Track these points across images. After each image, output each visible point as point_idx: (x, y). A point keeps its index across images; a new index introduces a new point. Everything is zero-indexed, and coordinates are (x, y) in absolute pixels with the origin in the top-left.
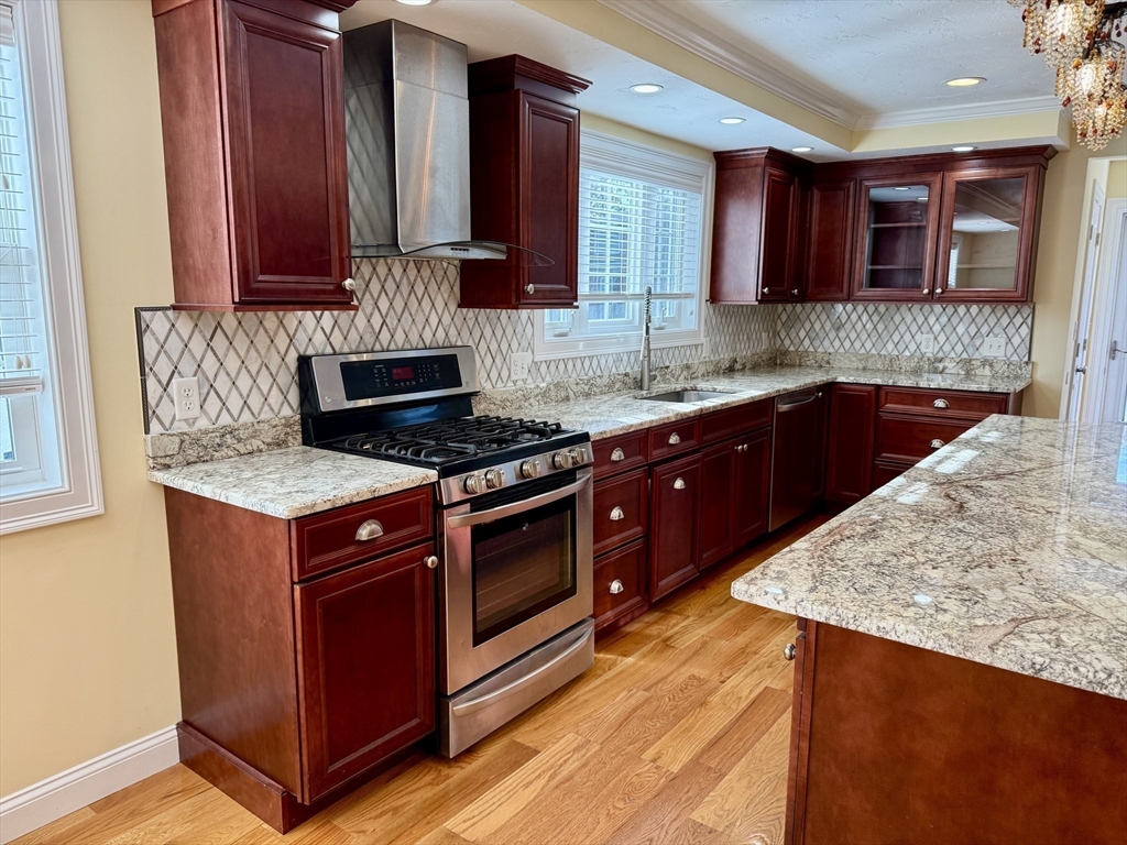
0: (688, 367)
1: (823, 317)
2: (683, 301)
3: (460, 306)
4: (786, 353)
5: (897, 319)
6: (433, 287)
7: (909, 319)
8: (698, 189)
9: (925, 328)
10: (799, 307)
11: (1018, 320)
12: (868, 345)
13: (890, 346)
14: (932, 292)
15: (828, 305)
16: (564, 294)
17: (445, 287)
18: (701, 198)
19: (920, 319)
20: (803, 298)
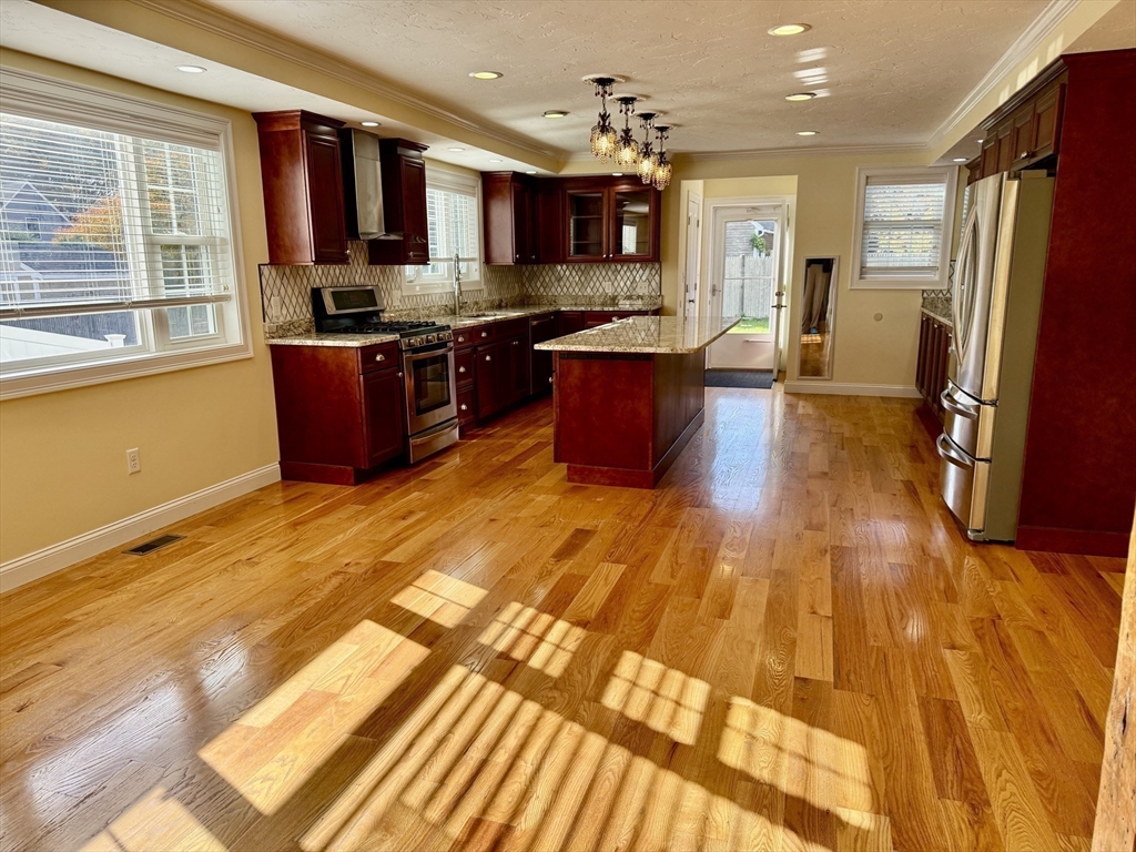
0: (477, 303)
1: (550, 273)
2: (470, 263)
3: (369, 264)
4: (530, 296)
5: (592, 273)
6: (358, 254)
7: (598, 273)
8: (473, 195)
9: (607, 278)
10: (535, 268)
11: (654, 272)
12: (577, 290)
13: (589, 290)
14: (608, 256)
15: (552, 266)
16: (423, 258)
17: (363, 254)
18: (476, 199)
19: (604, 273)
20: (537, 262)
